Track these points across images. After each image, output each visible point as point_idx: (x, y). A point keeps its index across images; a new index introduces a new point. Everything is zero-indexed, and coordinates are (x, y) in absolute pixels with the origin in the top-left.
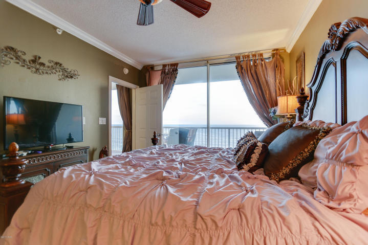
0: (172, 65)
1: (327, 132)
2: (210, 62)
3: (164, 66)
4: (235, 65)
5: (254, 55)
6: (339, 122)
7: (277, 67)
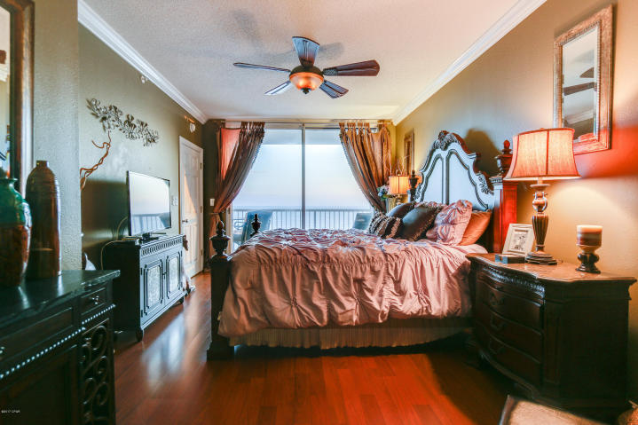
0: (255, 123)
1: (441, 209)
2: (306, 125)
3: (244, 124)
4: (339, 132)
5: (360, 124)
6: (444, 202)
7: (384, 141)
